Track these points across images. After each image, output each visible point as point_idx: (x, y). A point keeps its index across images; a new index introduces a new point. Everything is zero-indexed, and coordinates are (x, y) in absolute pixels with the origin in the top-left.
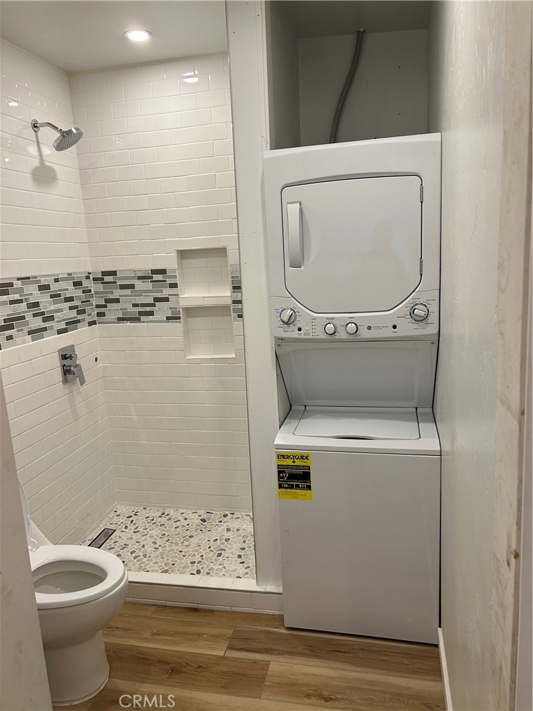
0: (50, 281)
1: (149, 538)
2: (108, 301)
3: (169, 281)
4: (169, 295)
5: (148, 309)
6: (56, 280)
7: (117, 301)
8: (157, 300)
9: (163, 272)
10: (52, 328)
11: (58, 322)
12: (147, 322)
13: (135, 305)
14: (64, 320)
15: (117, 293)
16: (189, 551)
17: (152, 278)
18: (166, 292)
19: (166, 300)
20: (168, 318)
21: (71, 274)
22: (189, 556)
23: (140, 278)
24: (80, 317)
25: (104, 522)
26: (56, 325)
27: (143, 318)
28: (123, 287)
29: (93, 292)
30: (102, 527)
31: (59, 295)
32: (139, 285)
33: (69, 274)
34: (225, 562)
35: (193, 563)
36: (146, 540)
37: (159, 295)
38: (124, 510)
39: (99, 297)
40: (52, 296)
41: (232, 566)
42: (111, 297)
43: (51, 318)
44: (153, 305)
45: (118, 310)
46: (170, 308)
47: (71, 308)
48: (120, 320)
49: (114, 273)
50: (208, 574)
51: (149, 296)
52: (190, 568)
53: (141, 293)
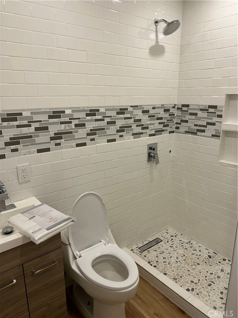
0: (150, 108)
1: (176, 254)
2: (182, 121)
3: (218, 113)
4: (216, 122)
5: (202, 128)
6: (154, 108)
7: (187, 121)
8: (209, 124)
9: (215, 107)
10: (146, 133)
11: (150, 130)
12: (201, 136)
13: (195, 125)
14: (154, 129)
15: (187, 117)
16: (193, 273)
17: (208, 110)
18: (215, 119)
19: (214, 124)
20: (213, 136)
21: (163, 105)
22: (192, 276)
23: (201, 110)
24: (164, 128)
25: (159, 234)
26: (149, 132)
27: (198, 133)
28: (191, 114)
29: (175, 115)
30: (157, 236)
31: (154, 116)
32: (200, 114)
33: (162, 105)
34: (211, 292)
35: (192, 282)
36: (174, 254)
37: (210, 121)
38: (171, 231)
39: (178, 118)
40: (149, 117)
41: (214, 297)
42: (184, 119)
43: (147, 128)
44: (206, 127)
45: (186, 127)
46: (215, 130)
47: (160, 123)
48: (187, 132)
49: (188, 106)
50: (198, 294)
51: (204, 121)
52: (189, 285)
53: (200, 119)
